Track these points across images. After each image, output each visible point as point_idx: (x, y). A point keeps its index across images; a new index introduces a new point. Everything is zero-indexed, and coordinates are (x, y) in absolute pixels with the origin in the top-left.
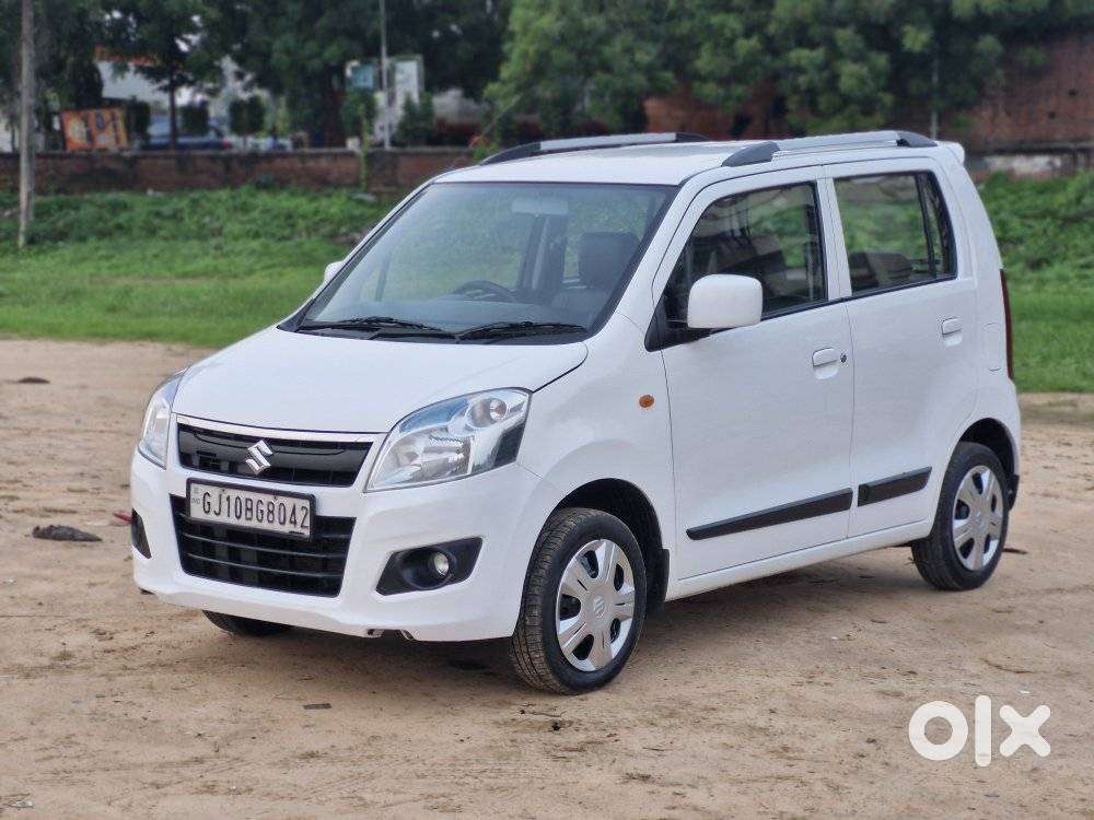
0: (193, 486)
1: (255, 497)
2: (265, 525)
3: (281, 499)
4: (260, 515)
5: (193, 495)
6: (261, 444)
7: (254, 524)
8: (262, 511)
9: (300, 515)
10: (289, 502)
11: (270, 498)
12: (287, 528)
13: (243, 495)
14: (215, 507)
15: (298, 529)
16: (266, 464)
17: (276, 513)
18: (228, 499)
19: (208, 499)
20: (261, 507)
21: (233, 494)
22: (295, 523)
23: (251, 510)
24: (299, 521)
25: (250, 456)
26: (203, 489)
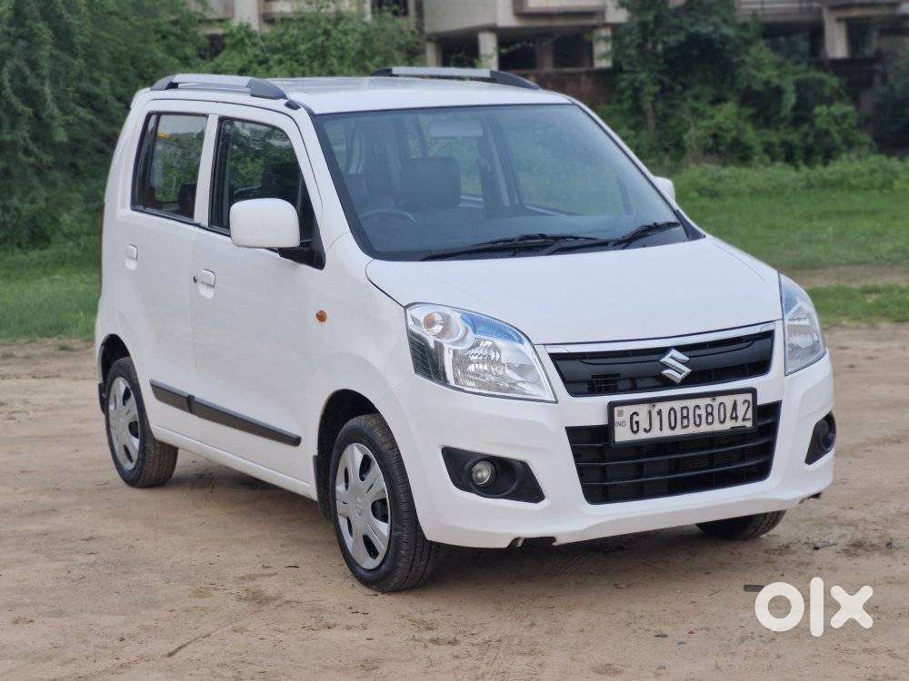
0: (616, 409)
1: (691, 403)
2: (704, 428)
3: (720, 399)
4: (698, 420)
5: (617, 419)
6: (674, 353)
7: (692, 430)
8: (700, 416)
9: (741, 409)
10: (728, 400)
11: (708, 401)
12: (729, 425)
13: (677, 405)
14: (644, 424)
15: (740, 423)
16: (687, 370)
17: (716, 413)
18: (660, 413)
19: (635, 419)
20: (698, 412)
21: (665, 407)
22: (736, 418)
23: (687, 417)
24: (740, 415)
25: (666, 366)
26: (628, 410)
